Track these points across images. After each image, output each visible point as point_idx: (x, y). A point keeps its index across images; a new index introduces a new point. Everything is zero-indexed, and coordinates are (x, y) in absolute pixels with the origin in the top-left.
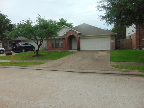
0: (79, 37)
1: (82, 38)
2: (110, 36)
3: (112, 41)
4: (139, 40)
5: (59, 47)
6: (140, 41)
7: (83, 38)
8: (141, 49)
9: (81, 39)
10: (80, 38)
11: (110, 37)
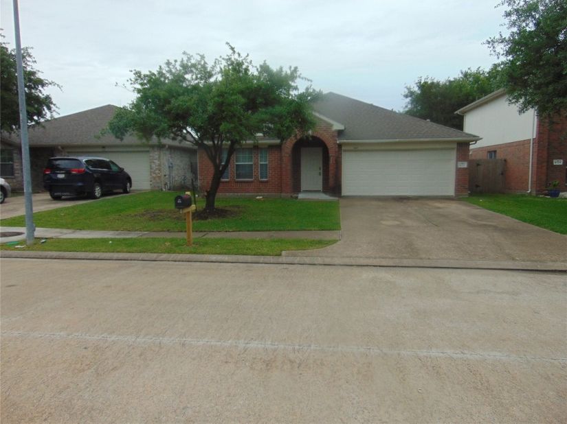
0: (340, 146)
1: (352, 148)
2: (455, 146)
3: (459, 163)
4: (545, 164)
5: (252, 182)
6: (547, 169)
7: (356, 150)
8: (555, 194)
9: (345, 151)
10: (343, 148)
11: (453, 149)
